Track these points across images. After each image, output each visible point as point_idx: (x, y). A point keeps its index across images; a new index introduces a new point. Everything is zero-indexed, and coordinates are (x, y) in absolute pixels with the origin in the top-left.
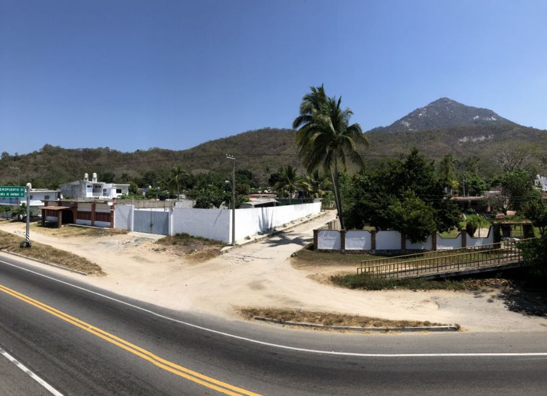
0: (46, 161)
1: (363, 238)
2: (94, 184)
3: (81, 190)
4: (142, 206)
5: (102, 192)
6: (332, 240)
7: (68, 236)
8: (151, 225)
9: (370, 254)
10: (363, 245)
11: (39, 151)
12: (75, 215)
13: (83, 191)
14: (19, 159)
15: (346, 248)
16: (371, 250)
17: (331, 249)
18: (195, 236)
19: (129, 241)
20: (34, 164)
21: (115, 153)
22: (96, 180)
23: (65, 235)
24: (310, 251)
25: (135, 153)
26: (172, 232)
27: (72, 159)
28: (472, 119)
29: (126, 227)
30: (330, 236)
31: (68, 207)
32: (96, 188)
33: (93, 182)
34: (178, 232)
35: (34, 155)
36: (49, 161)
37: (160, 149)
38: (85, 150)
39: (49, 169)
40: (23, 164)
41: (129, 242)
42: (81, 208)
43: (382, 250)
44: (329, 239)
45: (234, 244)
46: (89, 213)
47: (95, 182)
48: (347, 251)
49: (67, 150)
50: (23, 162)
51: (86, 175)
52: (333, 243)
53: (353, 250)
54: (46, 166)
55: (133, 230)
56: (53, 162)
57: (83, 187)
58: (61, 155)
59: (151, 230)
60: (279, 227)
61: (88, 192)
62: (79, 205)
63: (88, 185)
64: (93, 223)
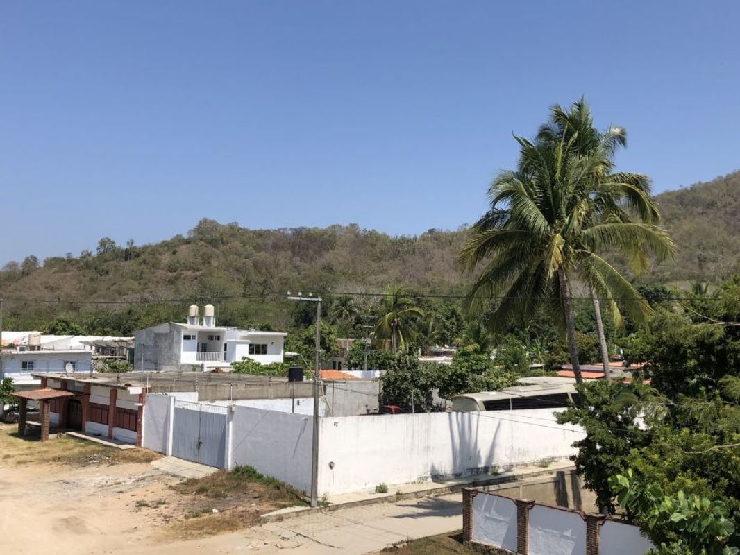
0: (199, 260)
2: (200, 333)
3: (171, 347)
5: (223, 350)
8: (200, 443)
11: (186, 236)
12: (85, 412)
13: (175, 351)
14: (138, 255)
17: (498, 546)
20: (171, 269)
24: (454, 543)
27: (262, 255)
29: (158, 447)
30: (498, 512)
31: (72, 393)
33: (205, 327)
34: (239, 464)
35: (171, 246)
36: (206, 261)
38: (298, 232)
40: (143, 266)
42: (94, 397)
44: (495, 520)
46: (106, 409)
47: (211, 326)
49: (254, 232)
50: (144, 262)
52: (503, 532)
54: (198, 273)
55: (170, 452)
56: (215, 263)
57: (175, 339)
58: (236, 244)
59: (198, 455)
60: (526, 465)
61: (185, 350)
62: (93, 390)
63: (188, 334)
64: (110, 431)
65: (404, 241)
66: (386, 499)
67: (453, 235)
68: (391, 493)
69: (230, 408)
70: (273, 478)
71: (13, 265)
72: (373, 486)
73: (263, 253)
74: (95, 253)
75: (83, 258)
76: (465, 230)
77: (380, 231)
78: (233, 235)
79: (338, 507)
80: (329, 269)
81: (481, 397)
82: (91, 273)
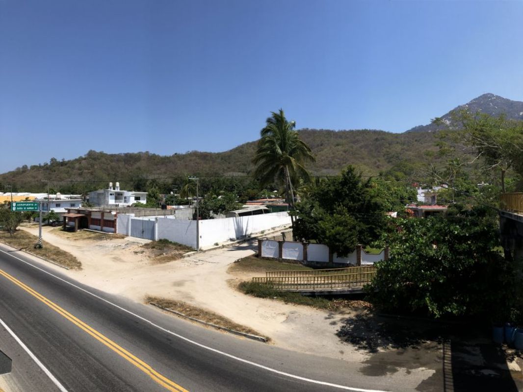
0: (90, 166)
1: (297, 249)
2: (116, 193)
3: (105, 198)
5: (124, 199)
6: (272, 249)
7: (77, 240)
8: (143, 232)
9: (302, 264)
10: (297, 255)
11: (84, 157)
12: (89, 221)
13: (107, 198)
14: (66, 164)
15: (283, 257)
16: (303, 261)
17: (272, 257)
18: (173, 242)
19: (120, 244)
20: (79, 169)
21: (154, 157)
22: (119, 188)
24: (256, 258)
25: (173, 156)
26: (157, 238)
27: (113, 164)
28: (519, 115)
29: (125, 233)
30: (271, 245)
31: (84, 215)
32: (118, 196)
33: (116, 190)
34: (161, 238)
35: (79, 160)
36: (93, 166)
37: (198, 152)
38: (126, 155)
39: (92, 174)
40: (69, 168)
41: (120, 246)
42: (93, 216)
43: (312, 262)
44: (270, 249)
45: (198, 250)
46: (100, 220)
47: (118, 190)
48: (283, 259)
49: (110, 155)
50: (69, 167)
51: (111, 184)
52: (273, 252)
53: (289, 260)
54: (90, 171)
55: (130, 235)
56: (96, 167)
57: (106, 195)
58: (103, 160)
59: (143, 236)
60: (257, 233)
61: (111, 199)
62: (92, 213)
63: (111, 193)
64: (102, 228)
65: (166, 158)
66: (219, 248)
67: (184, 155)
68: (220, 245)
69: (156, 219)
70: (177, 243)
71: (18, 169)
72: (213, 244)
73: (114, 163)
74: (49, 164)
75: (45, 165)
76: (188, 154)
77: (157, 154)
78: (102, 156)
79: (205, 251)
80: (139, 168)
81: (237, 212)
82: (48, 171)
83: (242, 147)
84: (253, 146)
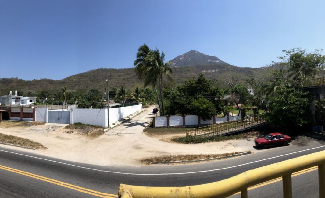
1: (178, 120)
2: (16, 97)
3: (8, 101)
4: (51, 109)
5: (21, 102)
6: (162, 121)
9: (182, 127)
10: (179, 123)
12: (10, 115)
13: (10, 101)
15: (170, 125)
16: (183, 126)
17: (162, 126)
18: (85, 124)
21: (21, 81)
22: (17, 94)
23: (7, 126)
24: (152, 128)
25: (33, 81)
26: (72, 122)
28: (208, 61)
29: (43, 121)
30: (162, 119)
31: (6, 110)
32: (17, 100)
34: (75, 122)
37: (47, 79)
38: (4, 79)
41: (48, 129)
42: (13, 111)
43: (188, 125)
44: (161, 121)
45: (109, 127)
46: (19, 113)
48: (170, 127)
51: (11, 92)
52: (163, 123)
53: (174, 126)
59: (59, 121)
60: (126, 117)
61: (13, 101)
62: (12, 109)
63: (13, 97)
64: (22, 118)
68: (116, 124)
69: (71, 109)
76: (42, 80)
83: (70, 77)
84: (76, 77)
